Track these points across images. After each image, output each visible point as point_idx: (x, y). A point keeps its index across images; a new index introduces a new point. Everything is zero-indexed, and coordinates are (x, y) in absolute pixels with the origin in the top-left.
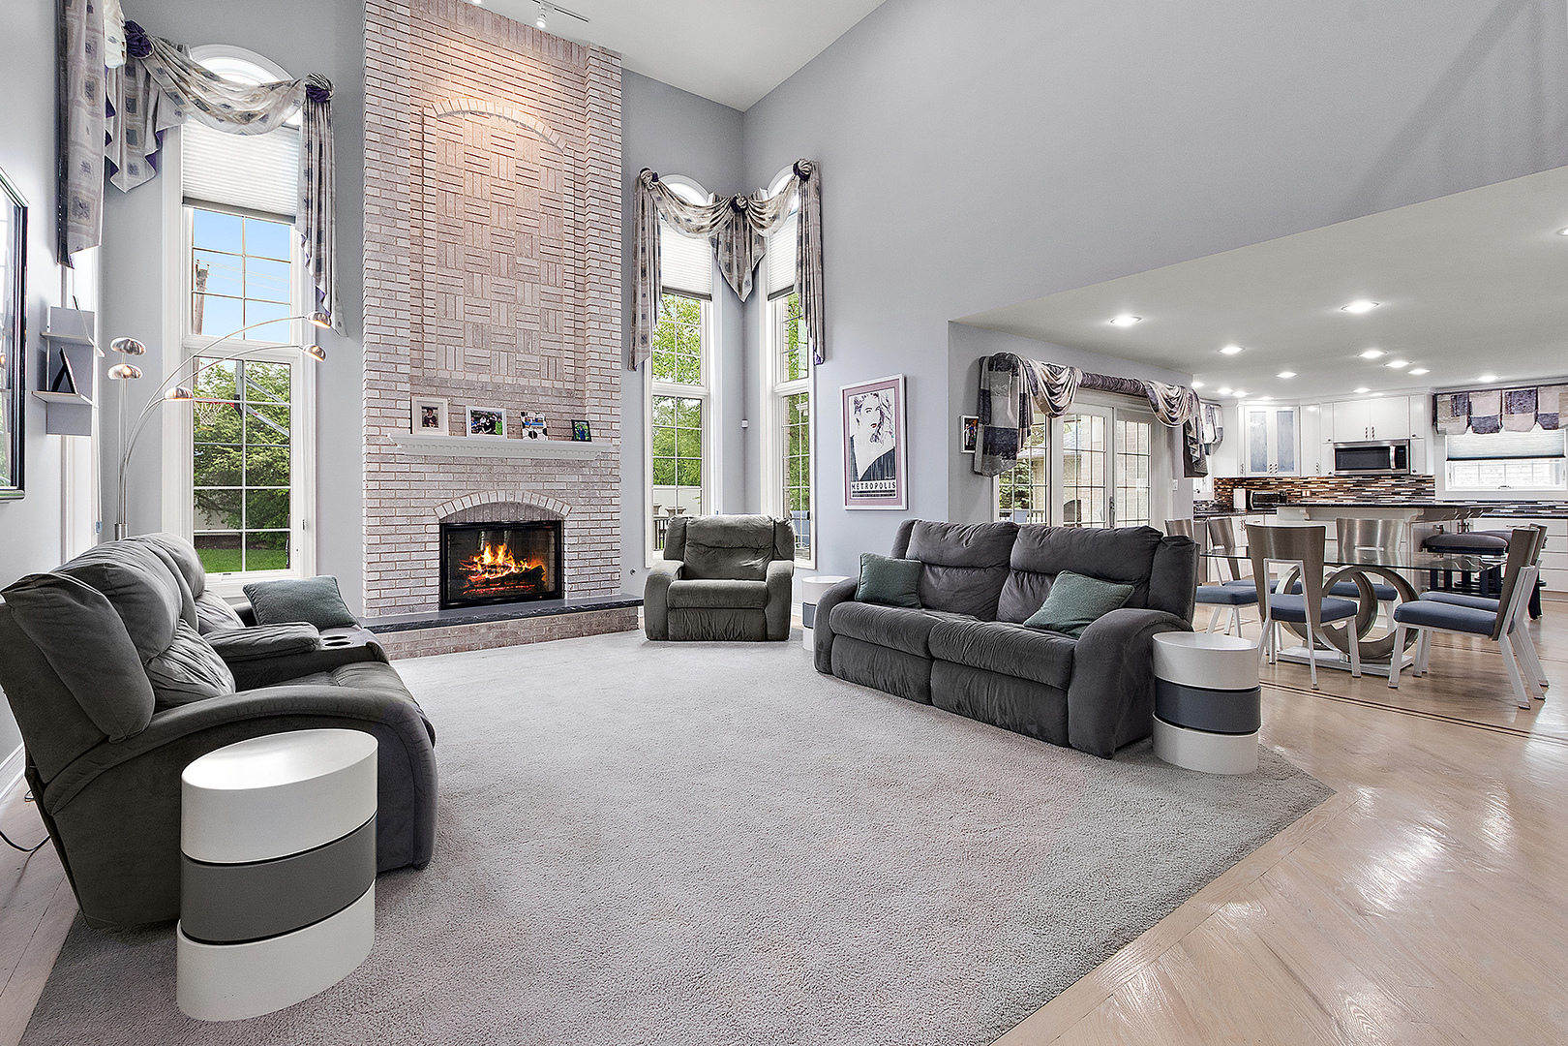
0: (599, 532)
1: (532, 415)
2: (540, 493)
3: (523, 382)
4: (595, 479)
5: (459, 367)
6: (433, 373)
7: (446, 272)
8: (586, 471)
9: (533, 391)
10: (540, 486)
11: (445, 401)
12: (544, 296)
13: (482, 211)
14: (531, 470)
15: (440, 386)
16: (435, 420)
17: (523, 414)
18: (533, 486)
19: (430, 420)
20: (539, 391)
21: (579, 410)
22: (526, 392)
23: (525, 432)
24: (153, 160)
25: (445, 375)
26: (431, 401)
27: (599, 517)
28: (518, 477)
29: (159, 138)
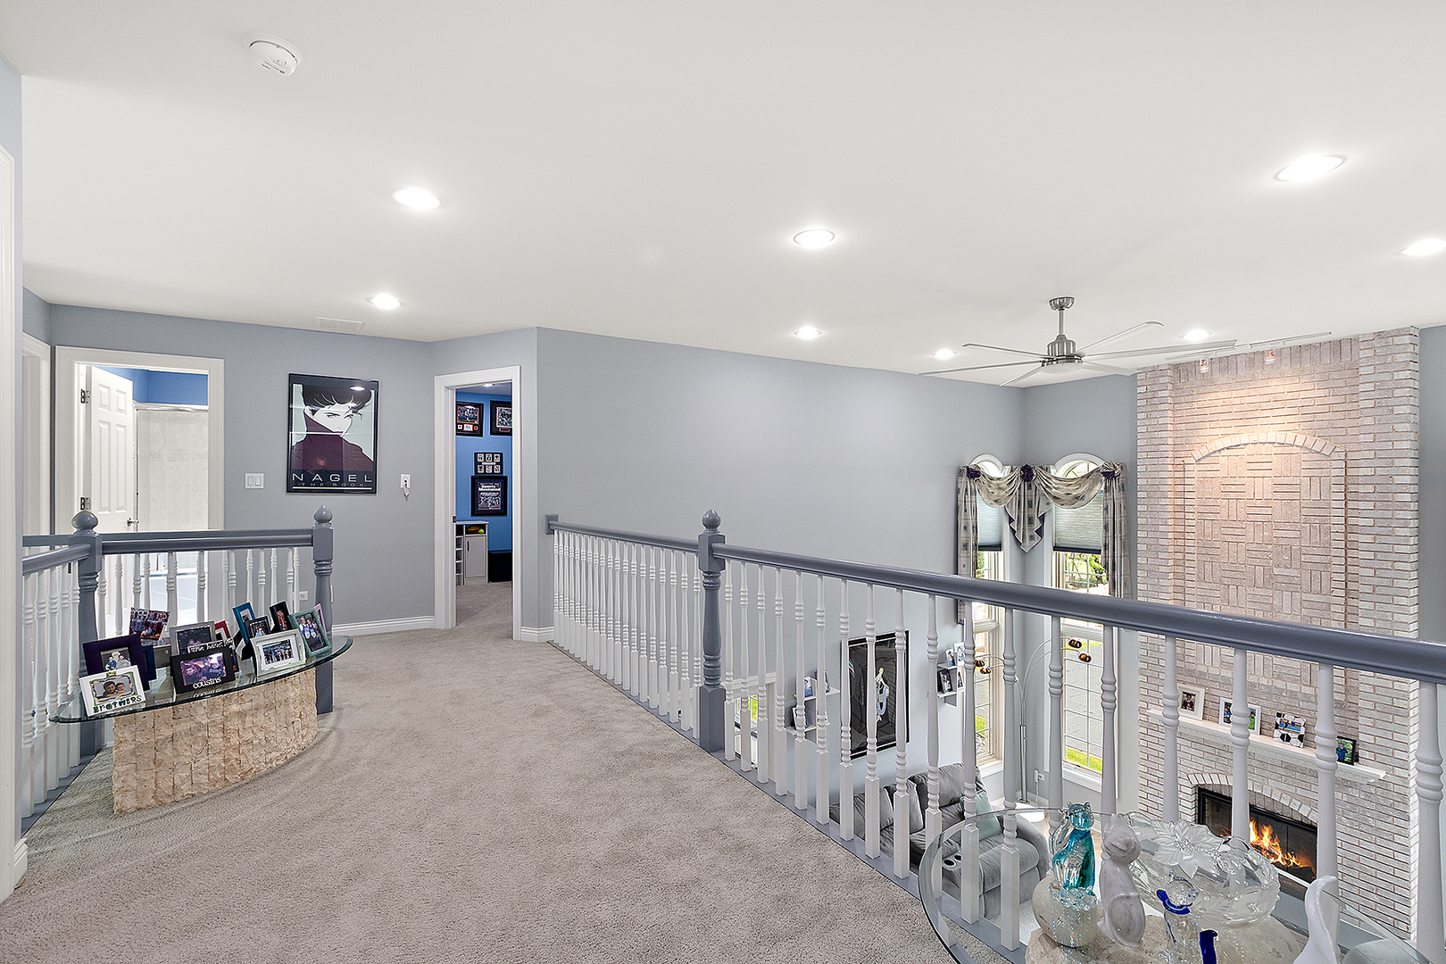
0: (1373, 864)
1: (1289, 718)
2: (1293, 795)
3: (1280, 684)
4: (1367, 804)
5: (1217, 664)
6: (1194, 666)
7: (1205, 586)
8: (1354, 792)
9: (1293, 695)
10: (1292, 789)
11: (1202, 691)
12: (1305, 604)
13: (1237, 532)
14: (1282, 771)
15: (1200, 678)
16: (1192, 705)
17: (1279, 715)
18: (1283, 786)
19: (1188, 704)
20: (1300, 696)
21: (1353, 723)
22: (1284, 694)
23: (1277, 733)
24: (1040, 532)
25: (1203, 669)
26: (1190, 689)
27: (1373, 847)
28: (1266, 774)
29: (1042, 519)
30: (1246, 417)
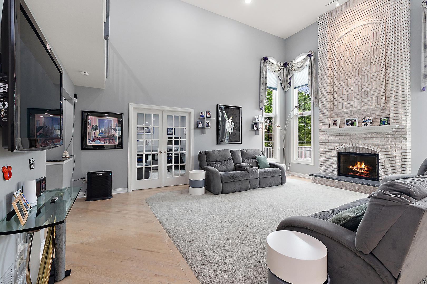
0: (395, 159)
1: (367, 118)
2: (368, 144)
3: (364, 108)
4: (393, 139)
5: (344, 108)
6: (336, 111)
7: (340, 82)
8: (388, 136)
9: (368, 110)
10: (368, 142)
11: (339, 118)
12: (372, 77)
13: (350, 60)
14: (364, 136)
15: (338, 114)
16: (336, 124)
17: (364, 118)
18: (365, 141)
19: (335, 124)
20: (371, 110)
21: (388, 113)
22: (366, 111)
23: (363, 124)
24: (290, 84)
25: (339, 111)
27: (395, 153)
28: (359, 139)
29: (290, 79)
30: (353, 21)
